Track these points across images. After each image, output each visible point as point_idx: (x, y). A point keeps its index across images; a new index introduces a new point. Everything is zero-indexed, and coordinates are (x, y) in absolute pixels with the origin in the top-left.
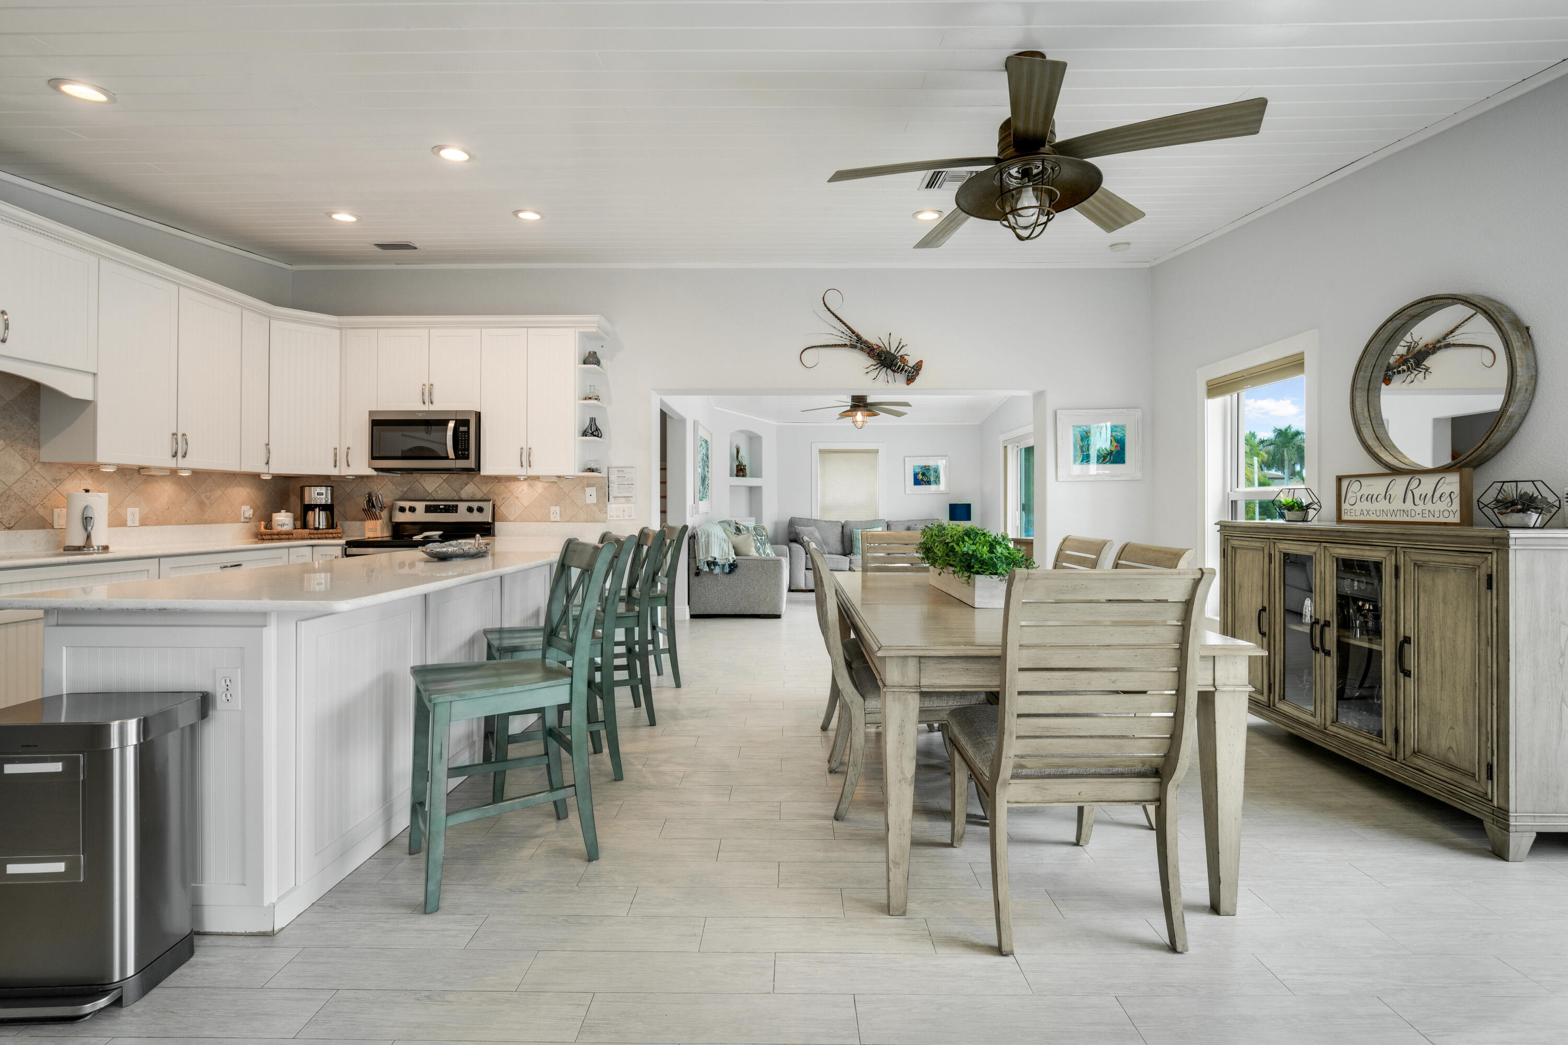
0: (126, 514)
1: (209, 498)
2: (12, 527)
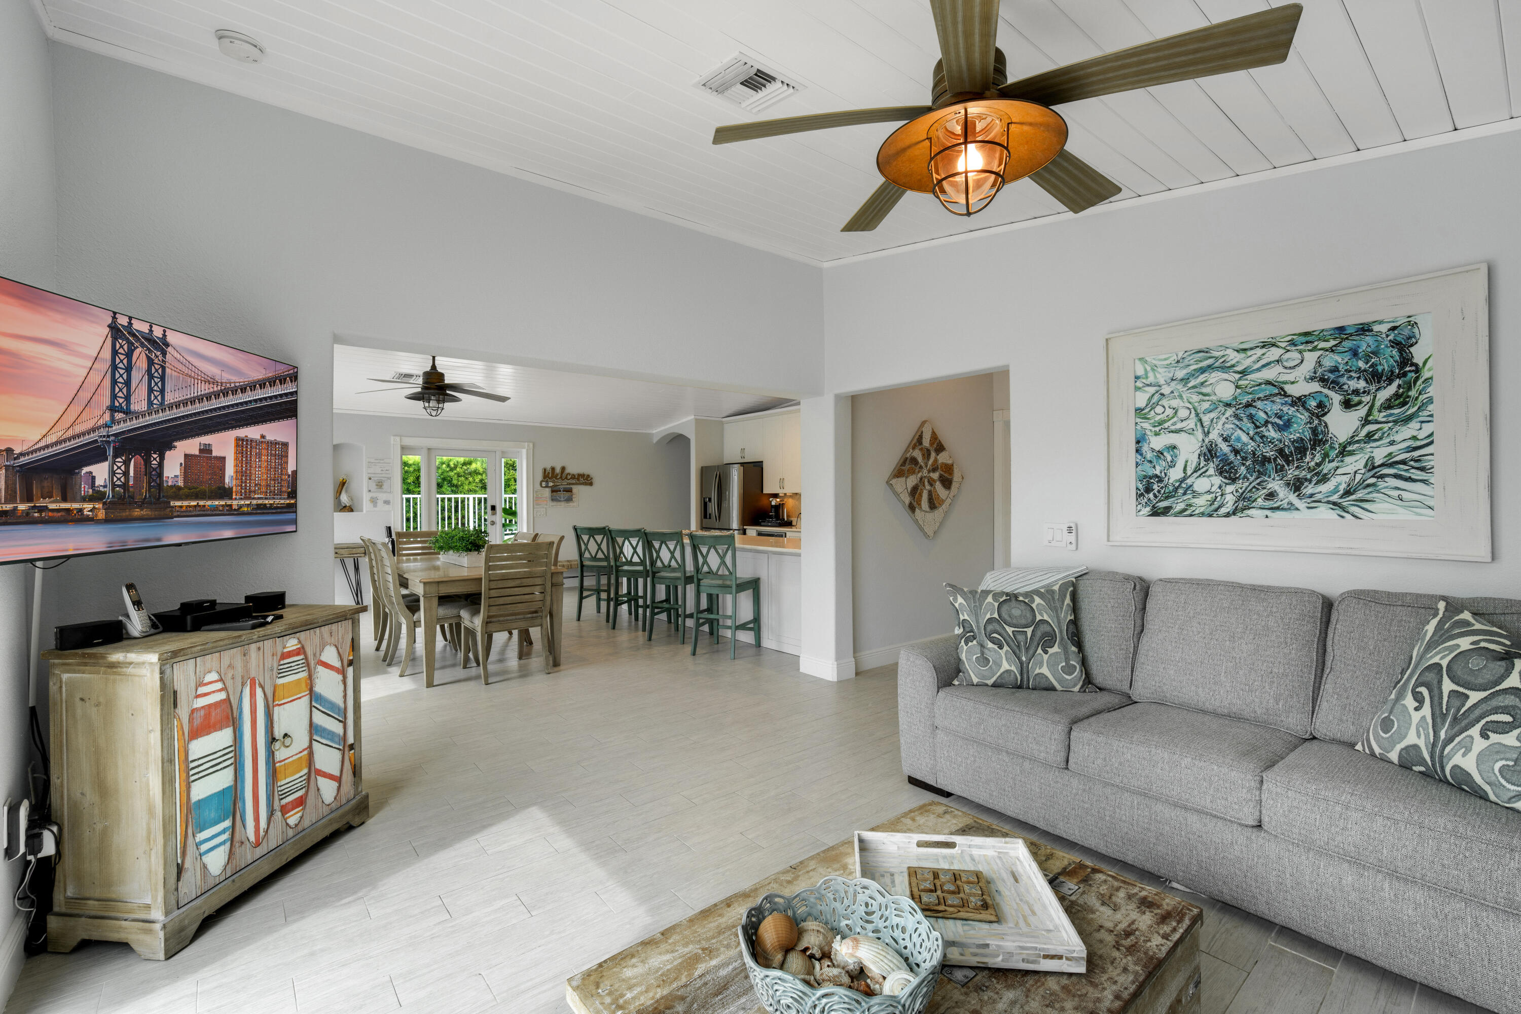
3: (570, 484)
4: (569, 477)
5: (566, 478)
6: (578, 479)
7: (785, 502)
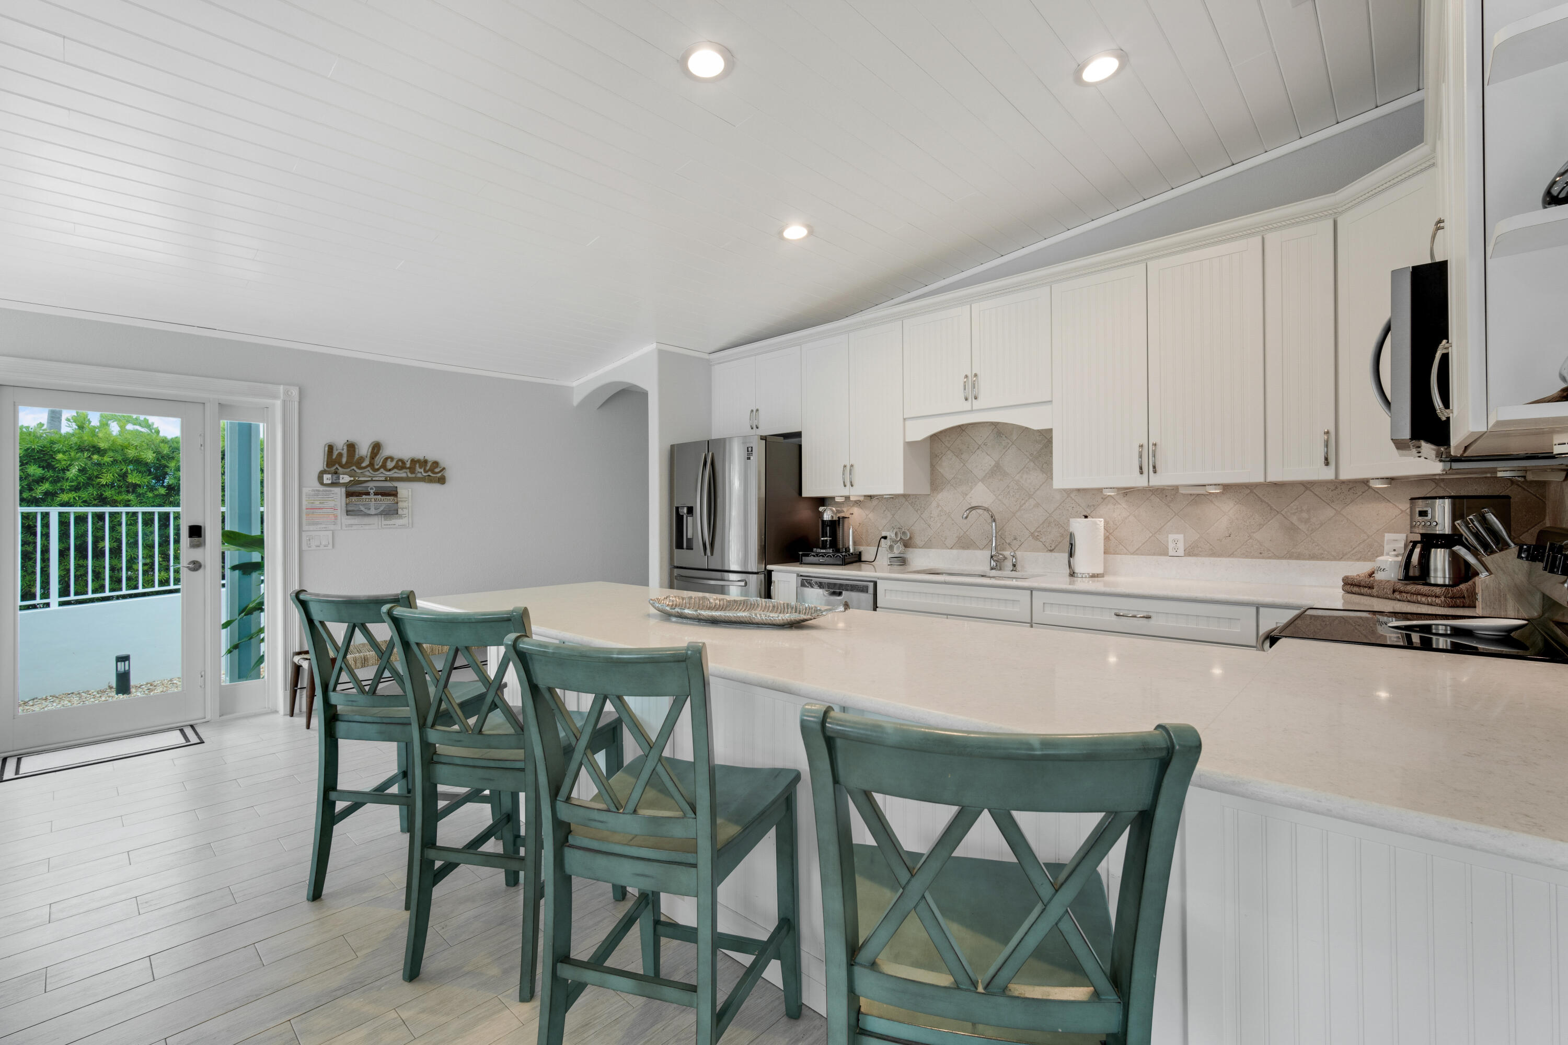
0: (1168, 542)
3: (392, 479)
4: (390, 465)
5: (384, 466)
6: (412, 469)
7: (852, 514)
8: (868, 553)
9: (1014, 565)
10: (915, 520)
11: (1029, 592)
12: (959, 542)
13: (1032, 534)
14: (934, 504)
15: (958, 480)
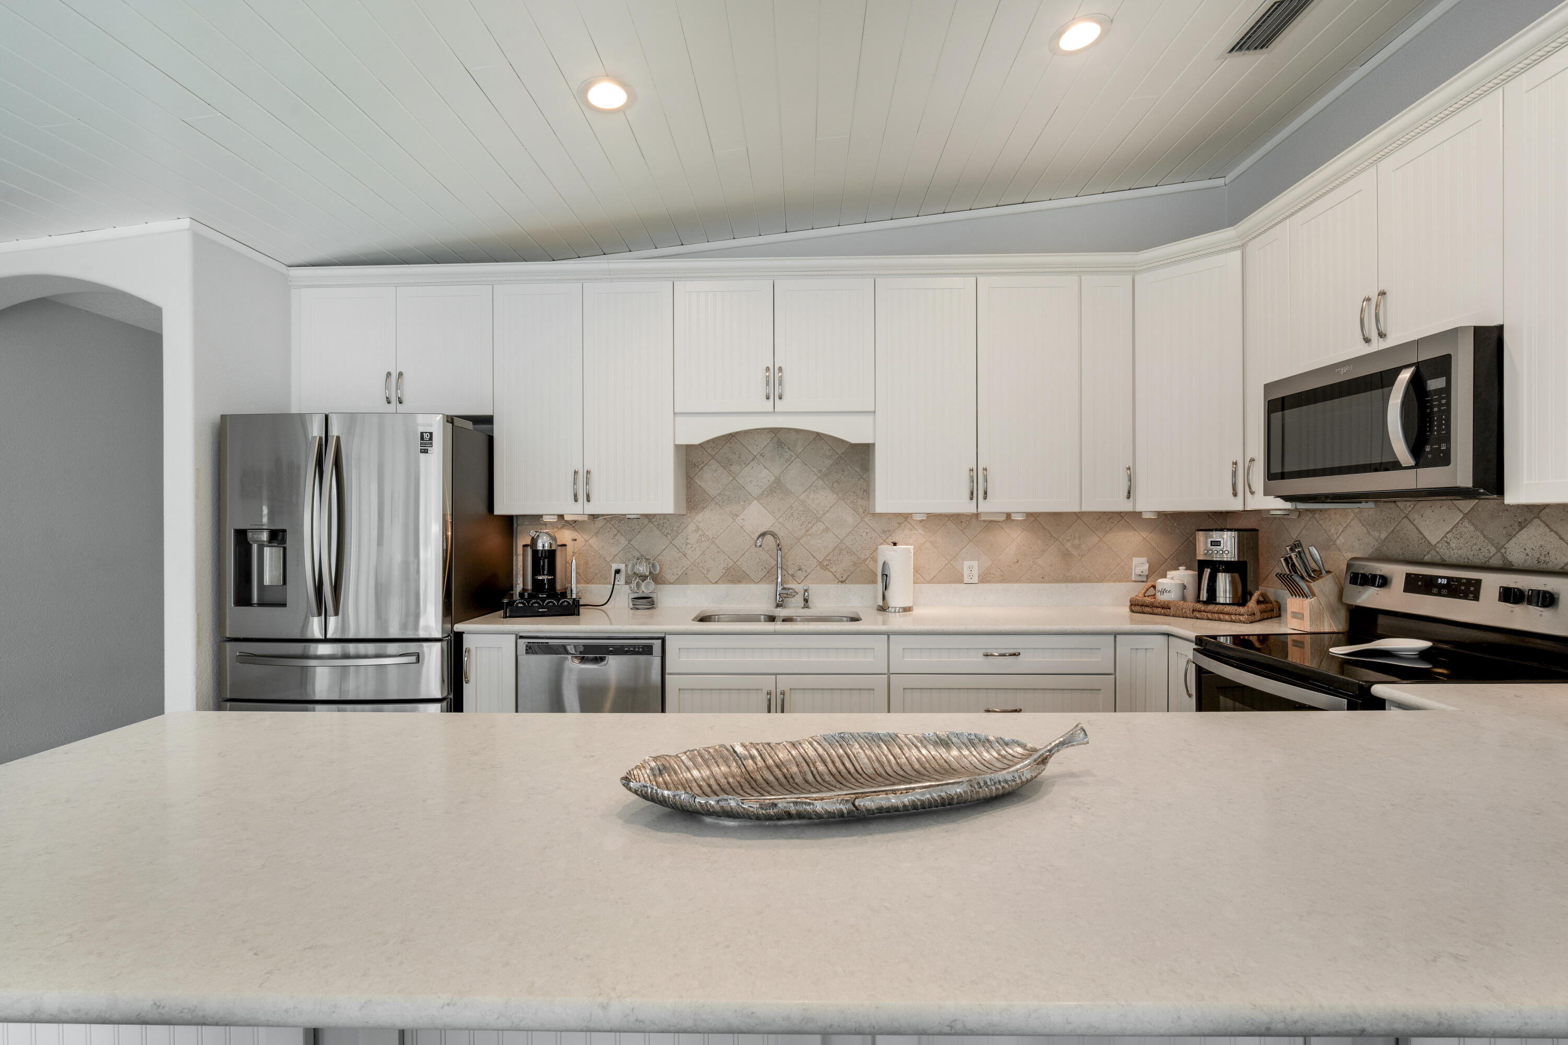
0: (963, 568)
1: (1077, 547)
2: (845, 581)
7: (576, 540)
8: (594, 592)
9: (806, 601)
10: (664, 547)
11: (886, 636)
12: (727, 574)
13: (820, 563)
14: (692, 527)
15: (727, 497)
